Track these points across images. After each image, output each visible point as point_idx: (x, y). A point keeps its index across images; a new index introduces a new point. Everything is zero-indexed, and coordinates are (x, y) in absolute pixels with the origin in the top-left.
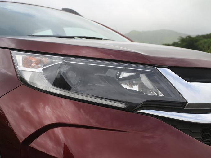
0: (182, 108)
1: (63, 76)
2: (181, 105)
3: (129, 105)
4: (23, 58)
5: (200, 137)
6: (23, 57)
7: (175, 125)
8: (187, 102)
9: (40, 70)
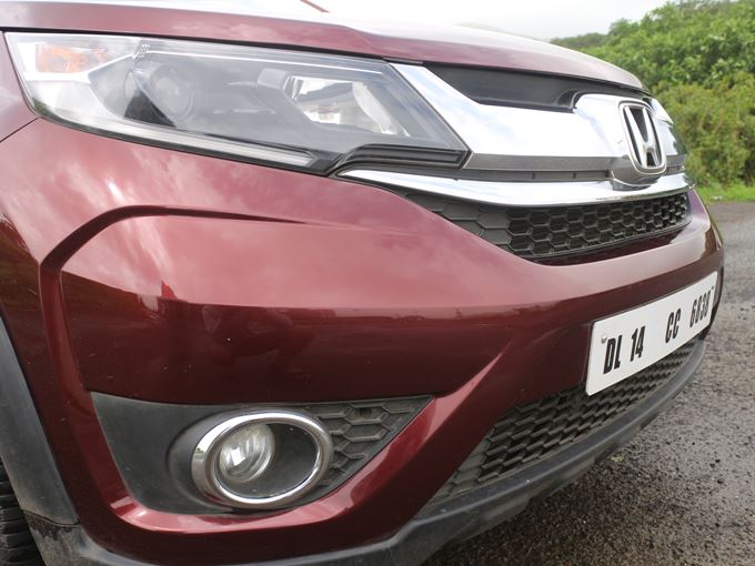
0: (459, 168)
1: (144, 91)
2: (455, 159)
3: (317, 158)
4: (37, 50)
5: (506, 242)
6: (37, 46)
7: (440, 210)
8: (470, 152)
9: (83, 76)
